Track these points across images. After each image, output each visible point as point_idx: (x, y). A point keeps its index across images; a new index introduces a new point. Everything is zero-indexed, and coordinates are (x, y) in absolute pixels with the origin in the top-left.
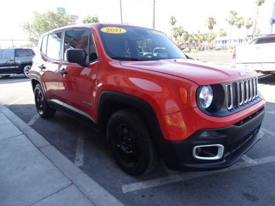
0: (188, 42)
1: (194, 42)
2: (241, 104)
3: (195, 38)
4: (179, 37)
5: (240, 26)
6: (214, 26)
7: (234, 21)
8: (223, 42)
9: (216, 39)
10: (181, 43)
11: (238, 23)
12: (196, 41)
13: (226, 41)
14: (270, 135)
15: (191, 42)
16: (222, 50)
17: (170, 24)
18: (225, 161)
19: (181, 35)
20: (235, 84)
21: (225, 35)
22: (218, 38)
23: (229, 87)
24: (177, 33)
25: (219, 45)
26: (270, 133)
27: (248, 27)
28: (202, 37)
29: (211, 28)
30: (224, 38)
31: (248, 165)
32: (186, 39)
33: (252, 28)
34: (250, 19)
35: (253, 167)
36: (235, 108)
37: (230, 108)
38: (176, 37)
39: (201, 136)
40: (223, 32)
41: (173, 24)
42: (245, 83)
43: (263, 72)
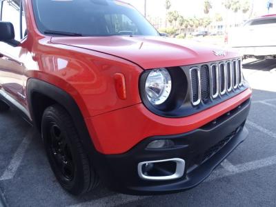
0: (183, 27)
1: (189, 27)
2: (215, 96)
3: (191, 23)
4: (174, 21)
5: (236, 10)
6: (210, 10)
7: (230, 5)
8: (219, 27)
9: (211, 24)
10: (176, 28)
11: (235, 7)
12: (192, 26)
13: (222, 27)
14: (259, 131)
15: (186, 27)
16: (217, 36)
17: (165, 8)
18: (188, 179)
19: (176, 20)
20: (206, 68)
21: (221, 19)
22: (215, 23)
23: (195, 72)
24: (172, 18)
25: (215, 31)
26: (258, 127)
27: (245, 11)
28: (197, 22)
29: (207, 12)
30: (220, 23)
31: (227, 174)
32: (182, 24)
33: (248, 12)
34: (247, 3)
35: (233, 176)
36: (205, 103)
37: (195, 104)
38: (170, 21)
39: (148, 147)
40: (219, 17)
41: (168, 8)
42: (222, 66)
43: (256, 57)
